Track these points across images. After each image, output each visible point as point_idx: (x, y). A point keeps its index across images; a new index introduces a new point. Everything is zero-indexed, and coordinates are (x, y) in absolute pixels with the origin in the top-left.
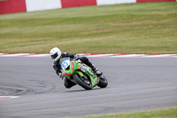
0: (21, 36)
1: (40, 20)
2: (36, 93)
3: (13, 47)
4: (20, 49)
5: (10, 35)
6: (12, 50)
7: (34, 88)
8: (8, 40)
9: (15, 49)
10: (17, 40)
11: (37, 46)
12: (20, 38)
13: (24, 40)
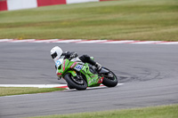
0: (126, 23)
1: (145, 7)
2: (141, 80)
3: (118, 33)
4: (125, 36)
5: (114, 22)
6: (116, 37)
7: (139, 75)
8: (112, 27)
9: (120, 36)
10: (122, 27)
11: (142, 33)
12: (125, 24)
13: (129, 27)
